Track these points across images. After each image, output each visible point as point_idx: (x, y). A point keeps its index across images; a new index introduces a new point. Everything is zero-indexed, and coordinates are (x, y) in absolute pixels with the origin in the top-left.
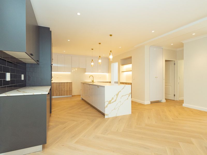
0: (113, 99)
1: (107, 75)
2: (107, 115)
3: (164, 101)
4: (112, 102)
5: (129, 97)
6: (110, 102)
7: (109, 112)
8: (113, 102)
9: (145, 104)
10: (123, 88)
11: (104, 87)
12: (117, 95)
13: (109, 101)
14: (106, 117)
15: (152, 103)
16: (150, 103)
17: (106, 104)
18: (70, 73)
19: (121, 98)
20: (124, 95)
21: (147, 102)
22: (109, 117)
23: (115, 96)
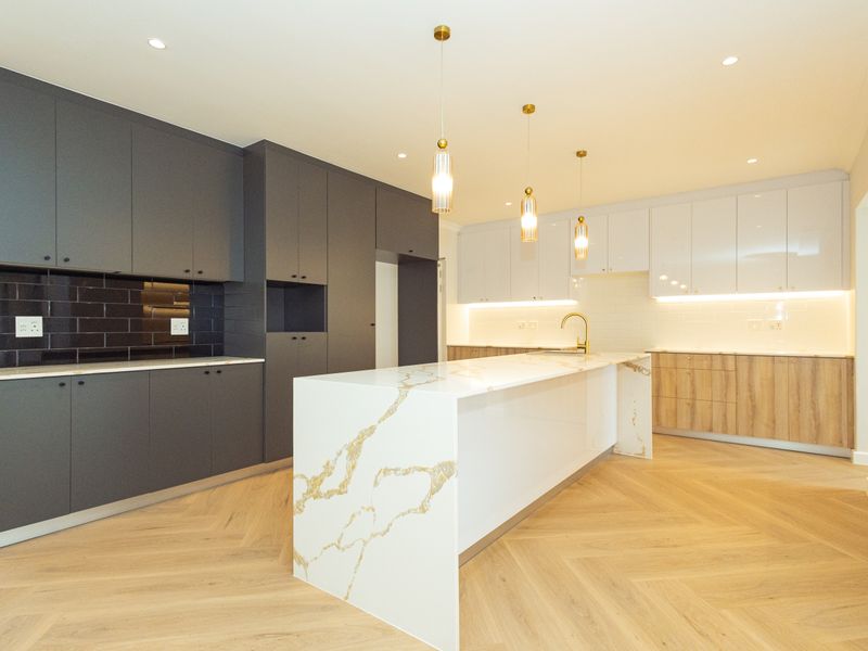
0: (330, 474)
4: (323, 489)
5: (433, 492)
6: (314, 489)
8: (331, 494)
10: (390, 412)
12: (354, 451)
13: (309, 475)
17: (298, 490)
19: (376, 483)
20: (396, 470)
23: (340, 454)
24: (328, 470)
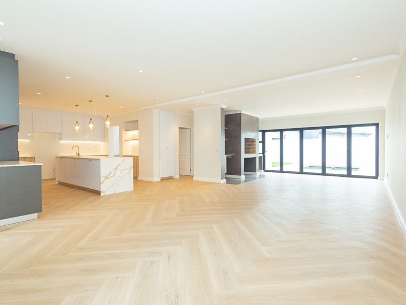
1: (101, 144)
2: (103, 192)
3: (177, 177)
4: (109, 177)
5: (130, 170)
6: (107, 178)
7: (106, 189)
8: (111, 177)
9: (154, 181)
11: (100, 160)
12: (116, 169)
13: (105, 176)
14: (102, 194)
15: (162, 179)
16: (160, 180)
17: (102, 179)
18: (28, 140)
19: (121, 172)
20: (124, 169)
21: (157, 179)
22: (106, 194)
23: (113, 170)
24: (110, 173)
